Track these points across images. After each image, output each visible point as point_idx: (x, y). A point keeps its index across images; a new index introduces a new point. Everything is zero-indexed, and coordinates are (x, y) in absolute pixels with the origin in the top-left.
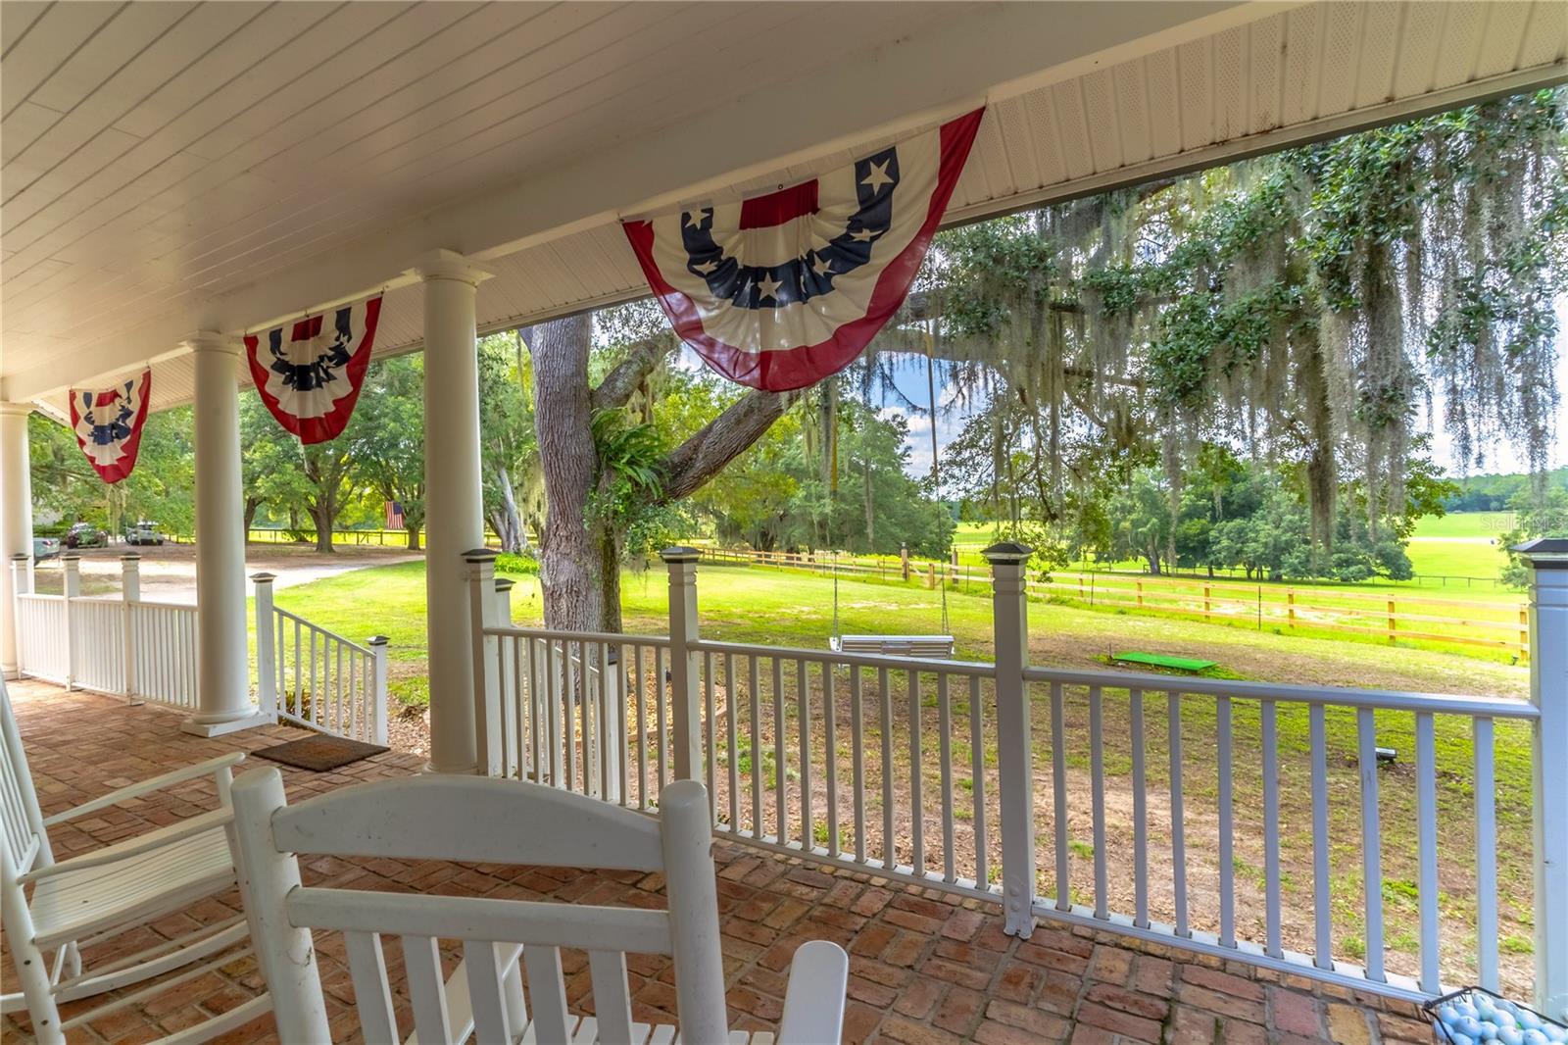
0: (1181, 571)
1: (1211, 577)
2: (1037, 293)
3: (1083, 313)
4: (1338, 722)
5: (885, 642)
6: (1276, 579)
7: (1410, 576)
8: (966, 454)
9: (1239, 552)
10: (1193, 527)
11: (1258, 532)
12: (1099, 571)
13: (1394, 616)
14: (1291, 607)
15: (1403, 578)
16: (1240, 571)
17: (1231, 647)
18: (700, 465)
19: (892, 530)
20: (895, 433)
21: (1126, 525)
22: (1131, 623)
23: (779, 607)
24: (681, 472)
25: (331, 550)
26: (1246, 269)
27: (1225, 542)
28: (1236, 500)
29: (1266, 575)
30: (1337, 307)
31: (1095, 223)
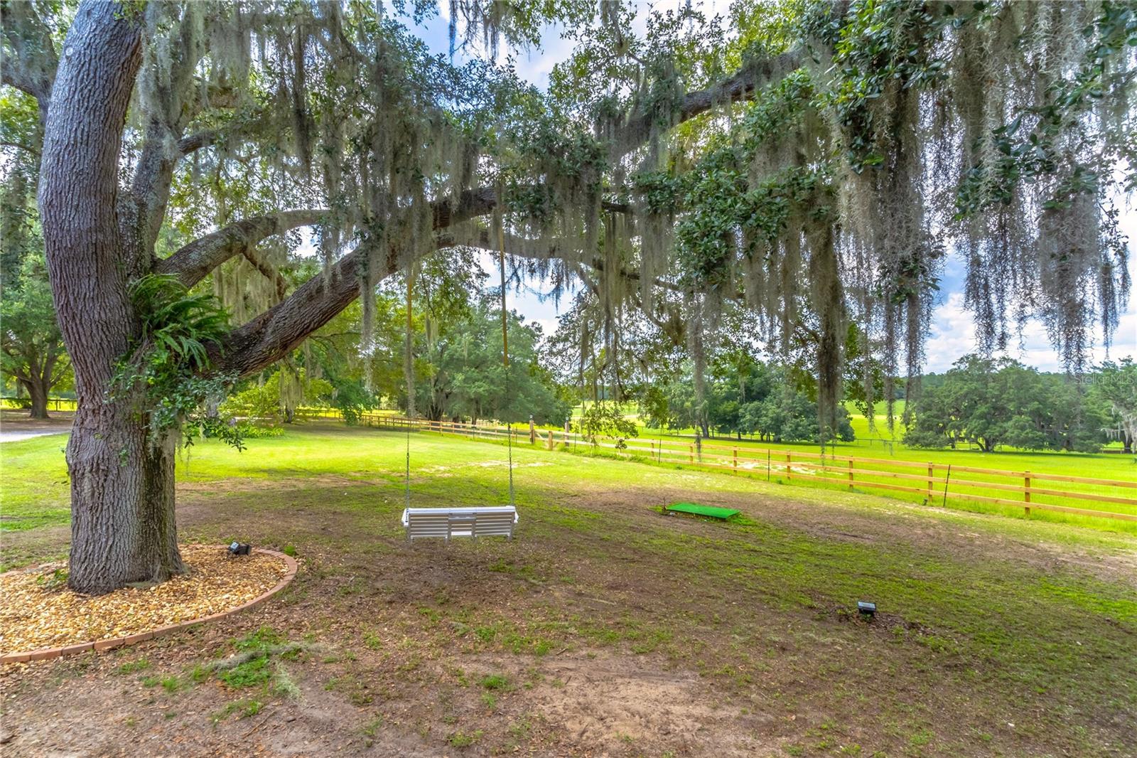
0: (722, 435)
1: (740, 440)
2: (589, 186)
3: (632, 213)
4: (826, 566)
5: (451, 515)
6: (778, 441)
7: (853, 439)
8: (560, 346)
9: (757, 423)
10: (728, 407)
11: (767, 410)
12: (671, 435)
13: (853, 471)
14: (789, 464)
15: (849, 440)
16: (757, 435)
17: (750, 495)
18: (269, 338)
19: (529, 406)
20: (533, 335)
21: (688, 404)
22: (684, 477)
23: (421, 467)
24: (248, 346)
25: (45, 415)
26: (767, 160)
27: (748, 417)
28: (755, 389)
29: (772, 438)
30: (860, 167)
31: (645, 135)
